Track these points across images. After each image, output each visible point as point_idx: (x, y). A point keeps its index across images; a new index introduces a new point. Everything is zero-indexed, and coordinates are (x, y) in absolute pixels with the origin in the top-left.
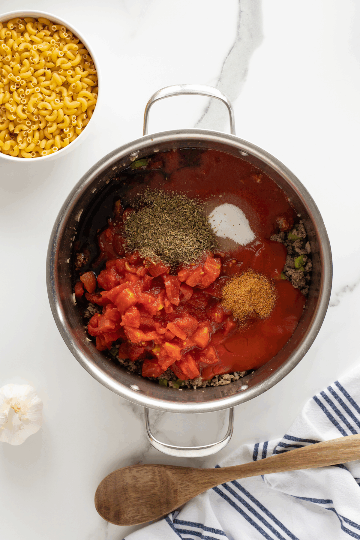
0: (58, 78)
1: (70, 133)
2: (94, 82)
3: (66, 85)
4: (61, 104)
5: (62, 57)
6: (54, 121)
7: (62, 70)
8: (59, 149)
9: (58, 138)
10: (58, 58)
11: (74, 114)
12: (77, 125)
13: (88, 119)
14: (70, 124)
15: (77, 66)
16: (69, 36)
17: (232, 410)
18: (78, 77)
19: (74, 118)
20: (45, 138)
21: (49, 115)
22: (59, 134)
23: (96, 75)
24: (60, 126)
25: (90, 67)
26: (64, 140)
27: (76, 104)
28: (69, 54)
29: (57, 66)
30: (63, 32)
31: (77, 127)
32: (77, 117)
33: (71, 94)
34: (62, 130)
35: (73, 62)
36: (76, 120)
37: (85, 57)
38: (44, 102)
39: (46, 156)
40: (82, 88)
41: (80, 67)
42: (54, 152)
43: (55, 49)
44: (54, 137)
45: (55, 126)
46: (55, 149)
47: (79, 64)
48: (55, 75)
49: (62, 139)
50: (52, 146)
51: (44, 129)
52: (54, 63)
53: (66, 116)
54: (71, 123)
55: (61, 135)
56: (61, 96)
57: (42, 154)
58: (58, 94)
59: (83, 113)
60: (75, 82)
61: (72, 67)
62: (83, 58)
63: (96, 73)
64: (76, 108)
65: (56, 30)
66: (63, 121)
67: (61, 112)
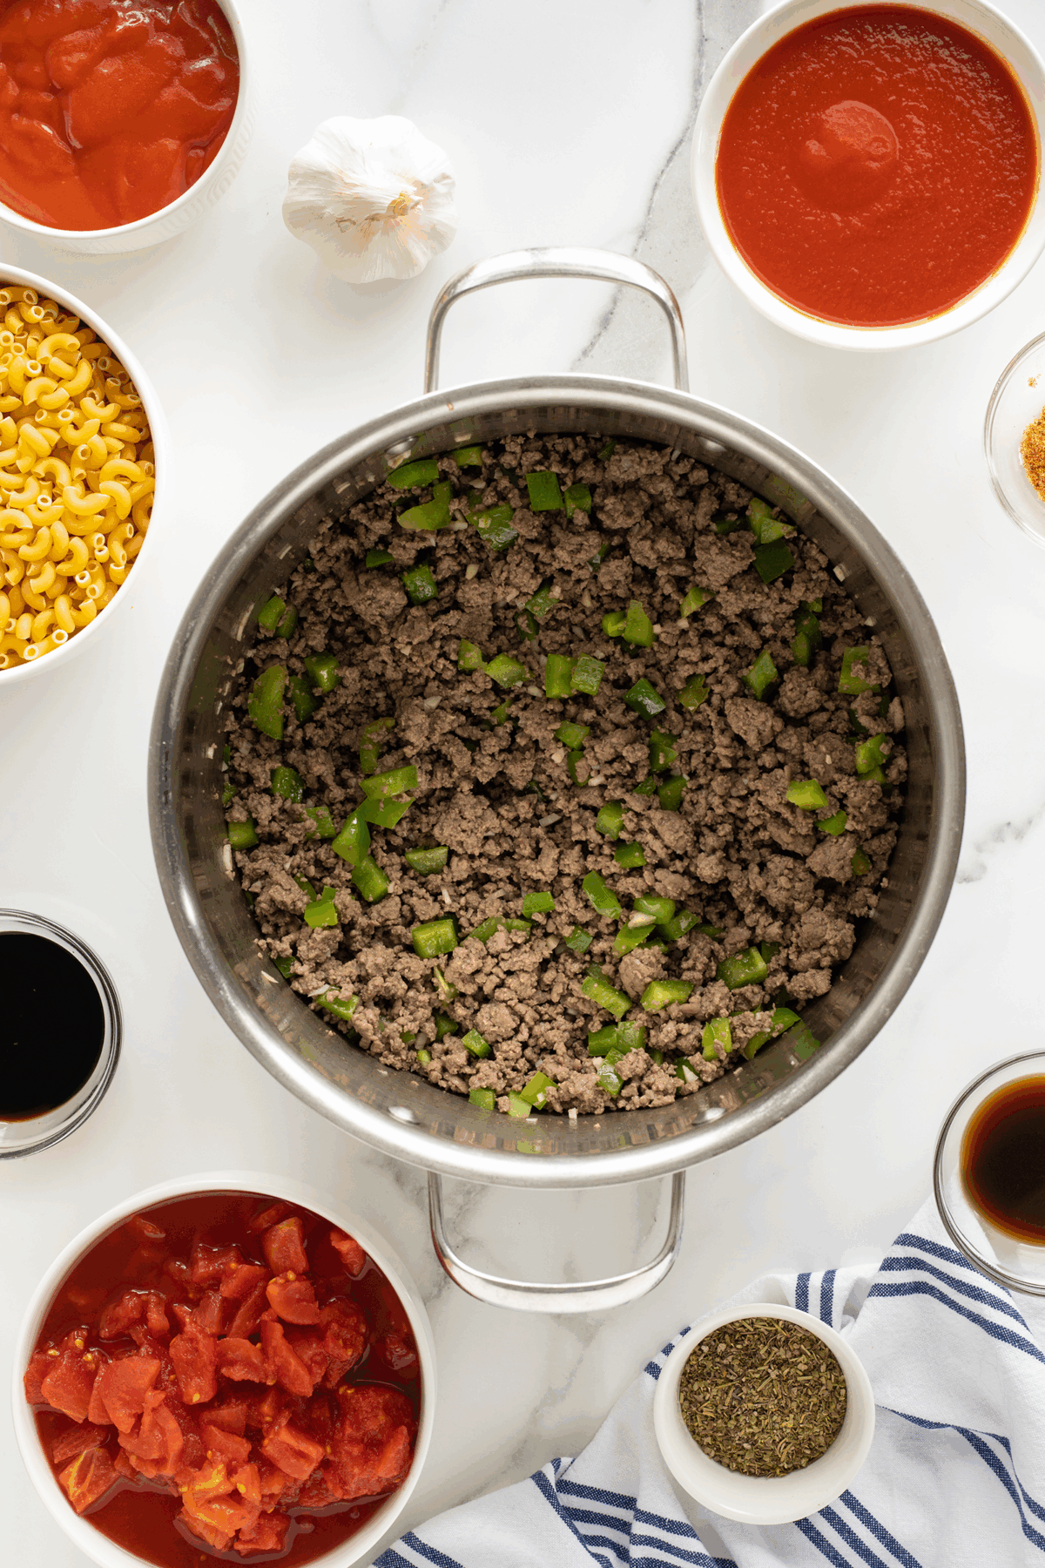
0: (38, 437)
1: (94, 586)
2: (140, 430)
3: (62, 451)
4: (56, 508)
5: (40, 376)
6: (47, 559)
7: (45, 413)
8: (71, 636)
9: (63, 604)
10: (29, 379)
11: (97, 531)
12: (110, 560)
13: (139, 538)
14: (90, 559)
15: (84, 394)
16: (48, 315)
17: (679, 1180)
18: (94, 424)
19: (99, 541)
20: (27, 609)
21: (29, 545)
22: (66, 592)
23: (140, 410)
24: (64, 568)
25: (123, 391)
26: (81, 606)
27: (98, 500)
28: (57, 365)
29: (27, 403)
30: (31, 306)
31: (112, 566)
32: (106, 536)
33: (81, 475)
34: (71, 580)
35: (69, 385)
36: (106, 544)
37: (104, 364)
38: (8, 511)
39: (38, 661)
40: (109, 453)
41: (93, 396)
42: (58, 646)
43: (15, 357)
44: (51, 602)
45: (49, 572)
46: (60, 637)
47: (89, 388)
48: (27, 428)
49: (76, 605)
50: (51, 628)
51: (20, 584)
52: (19, 397)
53: (76, 540)
54: (92, 558)
55: (72, 594)
56: (54, 485)
57: (26, 656)
58: (43, 479)
59: (121, 523)
60: (87, 440)
61: (71, 399)
62: (97, 369)
63: (141, 404)
64: (100, 514)
65: (8, 301)
66: (70, 556)
67: (60, 530)
